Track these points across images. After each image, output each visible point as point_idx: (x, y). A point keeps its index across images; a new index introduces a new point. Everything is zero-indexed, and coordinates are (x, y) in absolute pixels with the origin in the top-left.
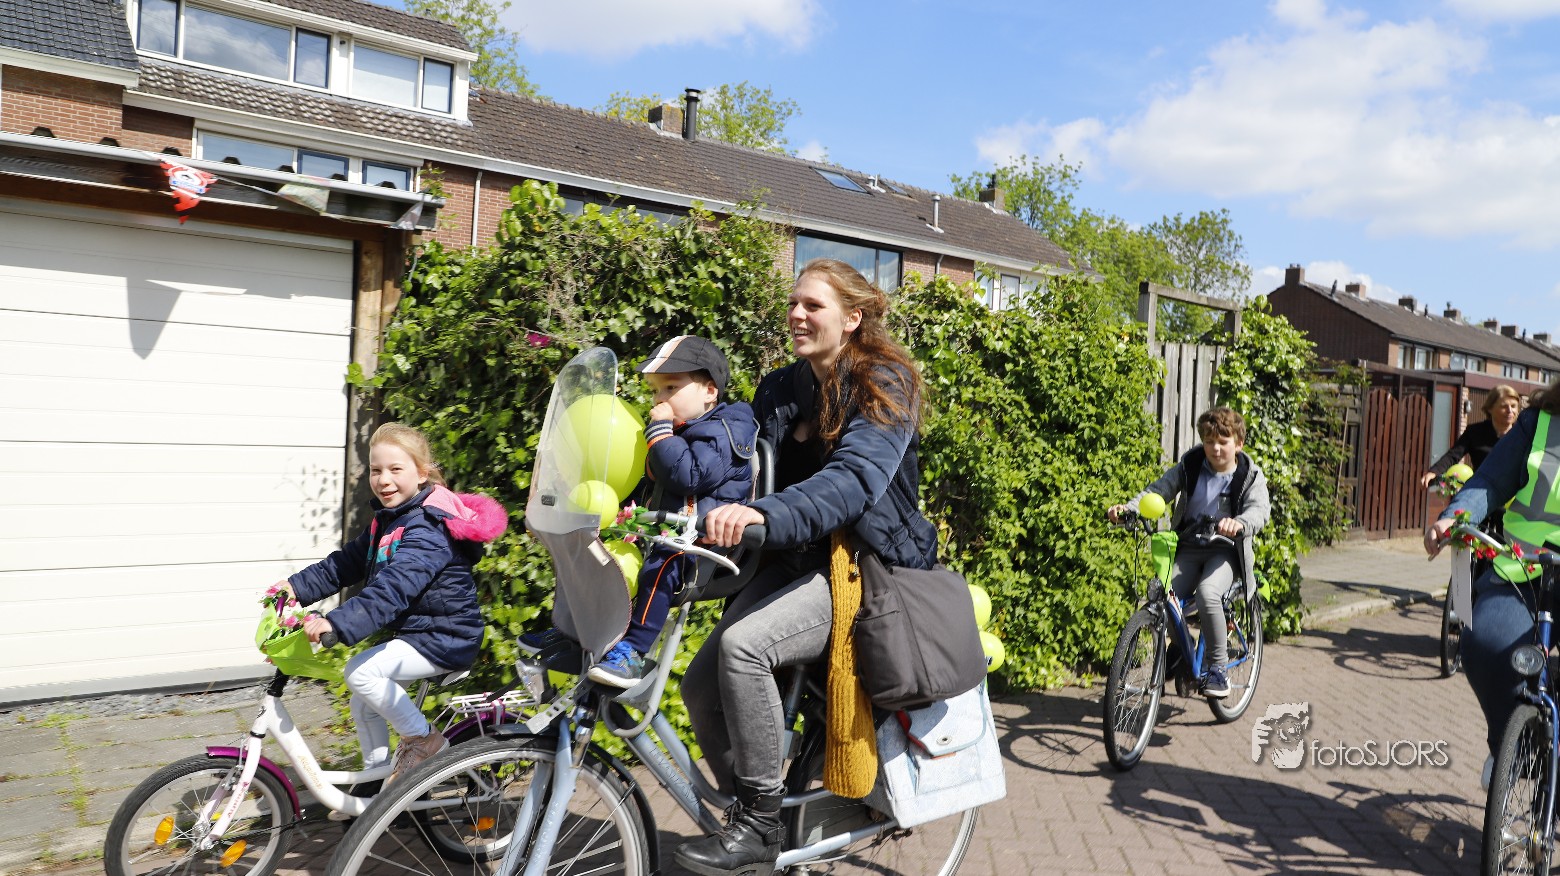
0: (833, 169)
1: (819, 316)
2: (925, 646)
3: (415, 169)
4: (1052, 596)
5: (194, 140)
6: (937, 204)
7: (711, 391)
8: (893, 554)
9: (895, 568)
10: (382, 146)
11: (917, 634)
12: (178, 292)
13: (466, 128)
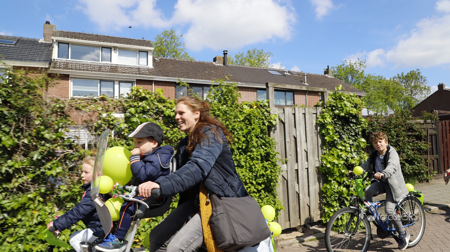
0: (273, 69)
3: (134, 82)
5: (70, 81)
7: (155, 144)
9: (222, 198)
11: (232, 221)
13: (151, 69)
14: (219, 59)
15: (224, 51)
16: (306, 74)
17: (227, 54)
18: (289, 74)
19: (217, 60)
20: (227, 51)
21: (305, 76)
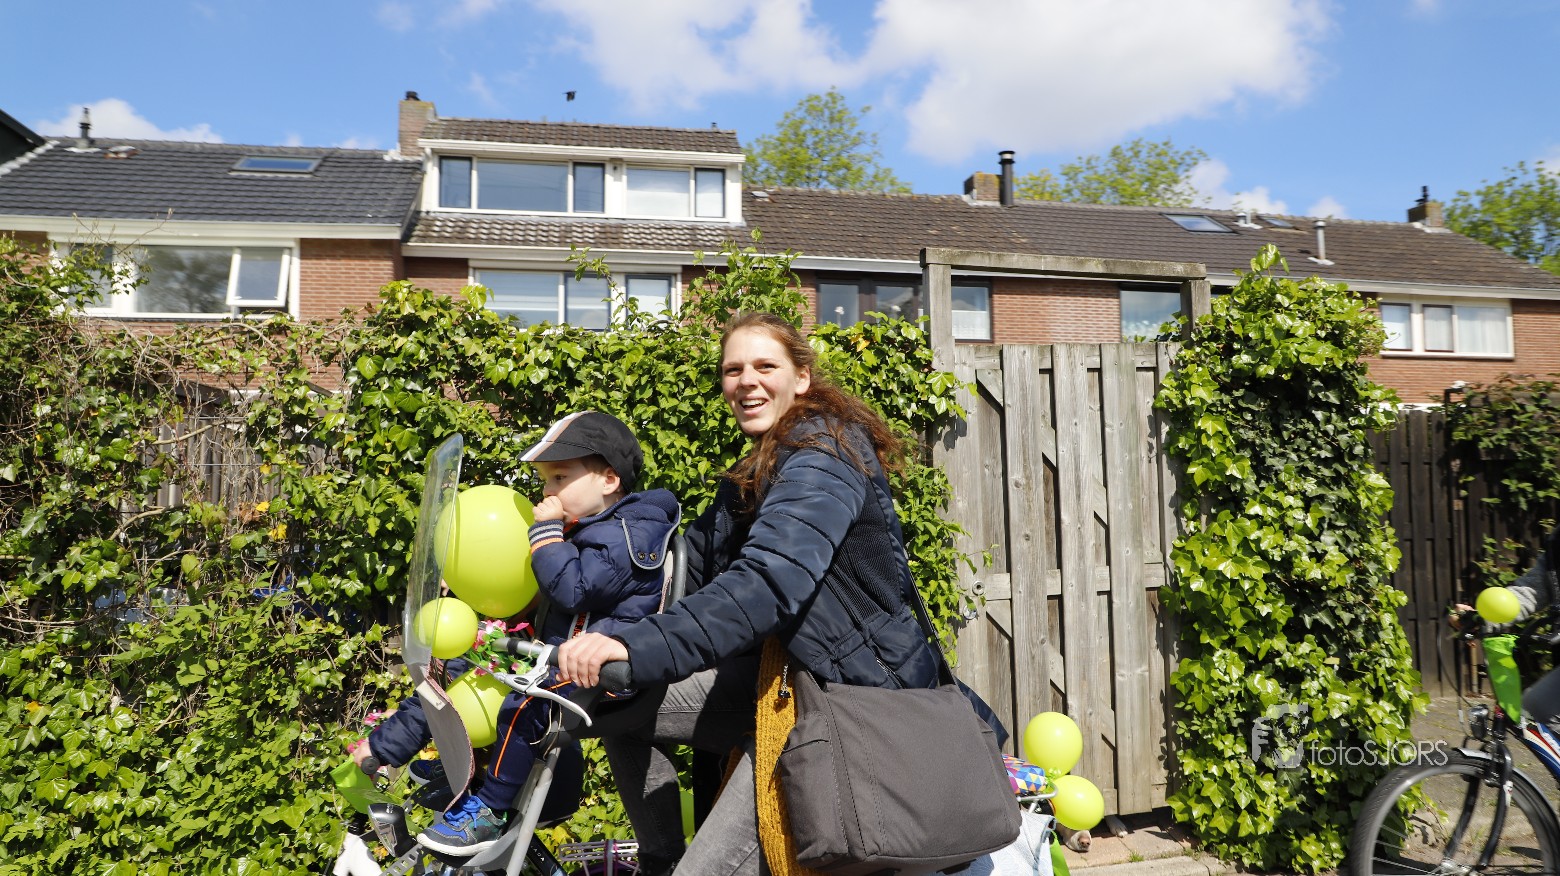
1: (774, 378)
3: (676, 276)
5: (470, 278)
7: (611, 480)
9: (829, 685)
13: (739, 229)
14: (984, 184)
15: (1001, 153)
16: (1321, 224)
17: (1011, 162)
18: (1258, 227)
19: (976, 185)
20: (1011, 153)
21: (1321, 233)
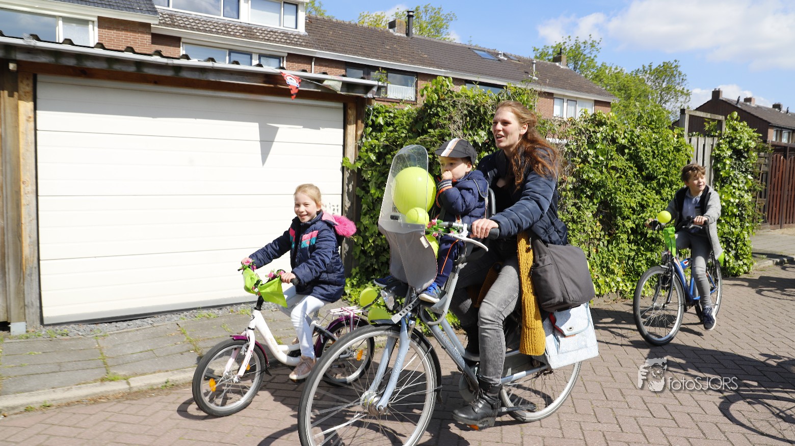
0: (480, 49)
1: (509, 128)
2: (565, 279)
3: (283, 57)
4: (646, 255)
5: (181, 48)
6: (534, 65)
7: (469, 166)
8: (547, 239)
9: (549, 244)
10: (268, 47)
11: (562, 274)
12: (277, 128)
13: (304, 36)
14: (400, 25)
15: (408, 12)
16: (535, 62)
17: (412, 16)
19: (396, 25)
20: (413, 12)
